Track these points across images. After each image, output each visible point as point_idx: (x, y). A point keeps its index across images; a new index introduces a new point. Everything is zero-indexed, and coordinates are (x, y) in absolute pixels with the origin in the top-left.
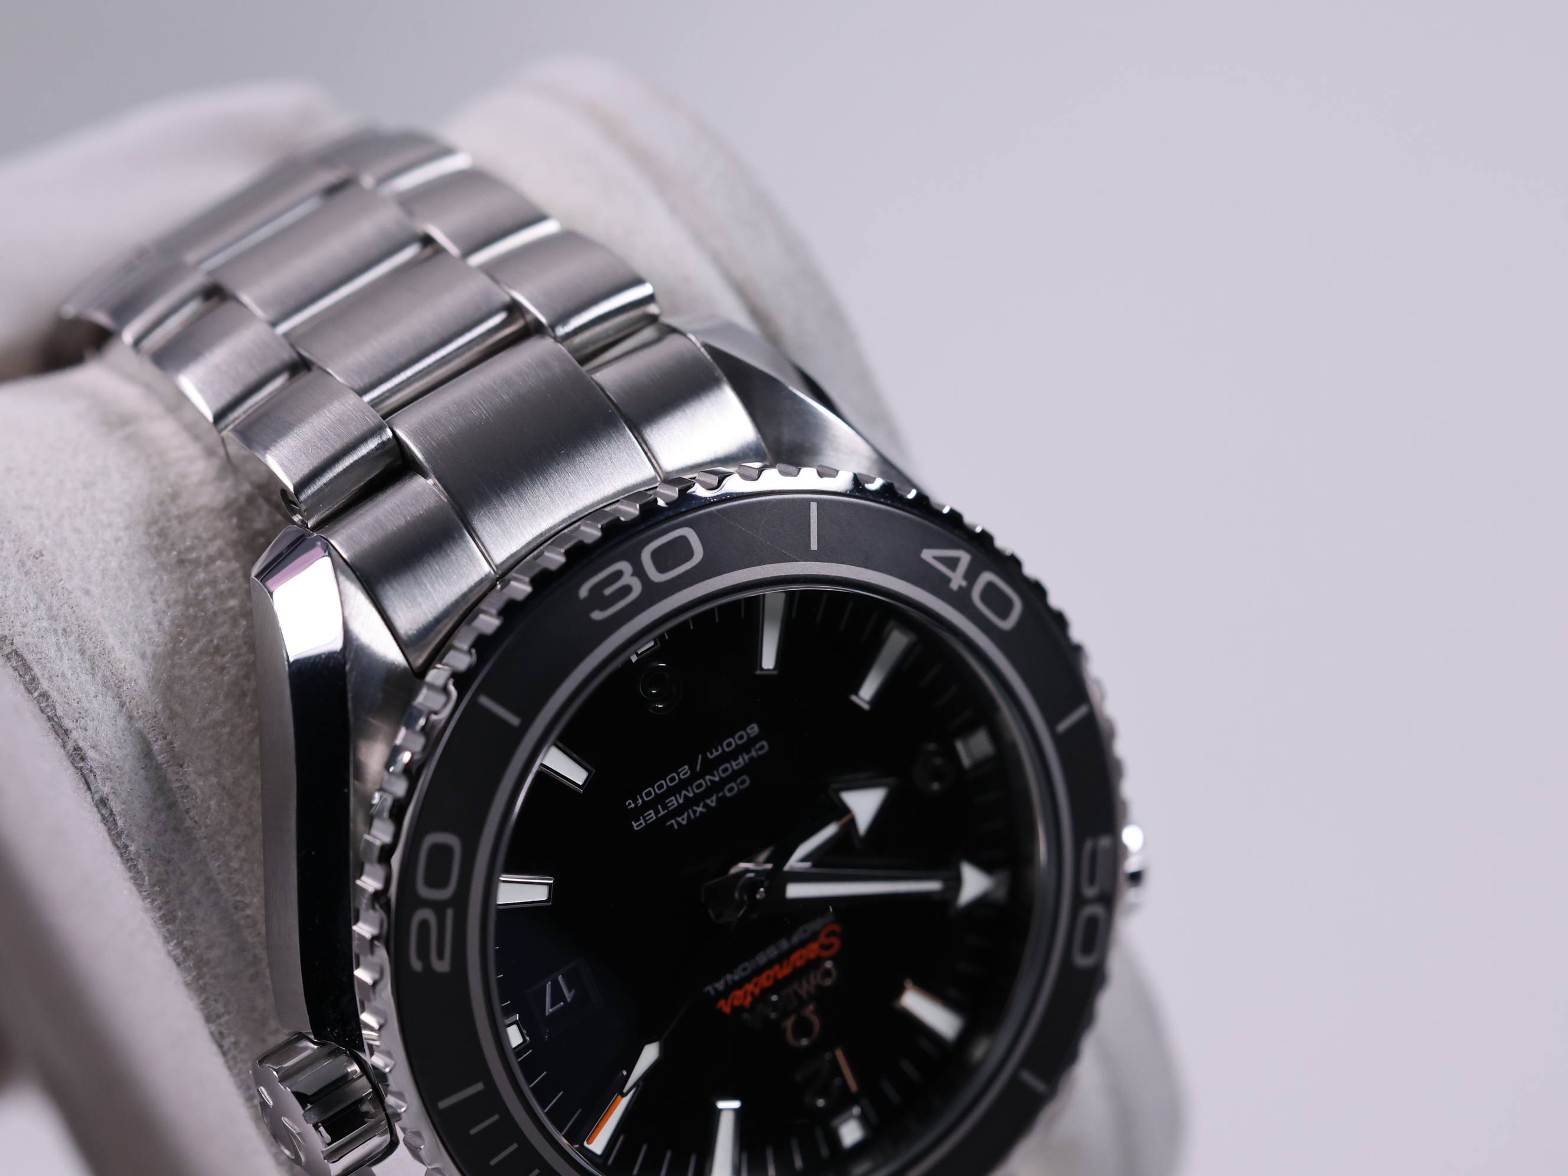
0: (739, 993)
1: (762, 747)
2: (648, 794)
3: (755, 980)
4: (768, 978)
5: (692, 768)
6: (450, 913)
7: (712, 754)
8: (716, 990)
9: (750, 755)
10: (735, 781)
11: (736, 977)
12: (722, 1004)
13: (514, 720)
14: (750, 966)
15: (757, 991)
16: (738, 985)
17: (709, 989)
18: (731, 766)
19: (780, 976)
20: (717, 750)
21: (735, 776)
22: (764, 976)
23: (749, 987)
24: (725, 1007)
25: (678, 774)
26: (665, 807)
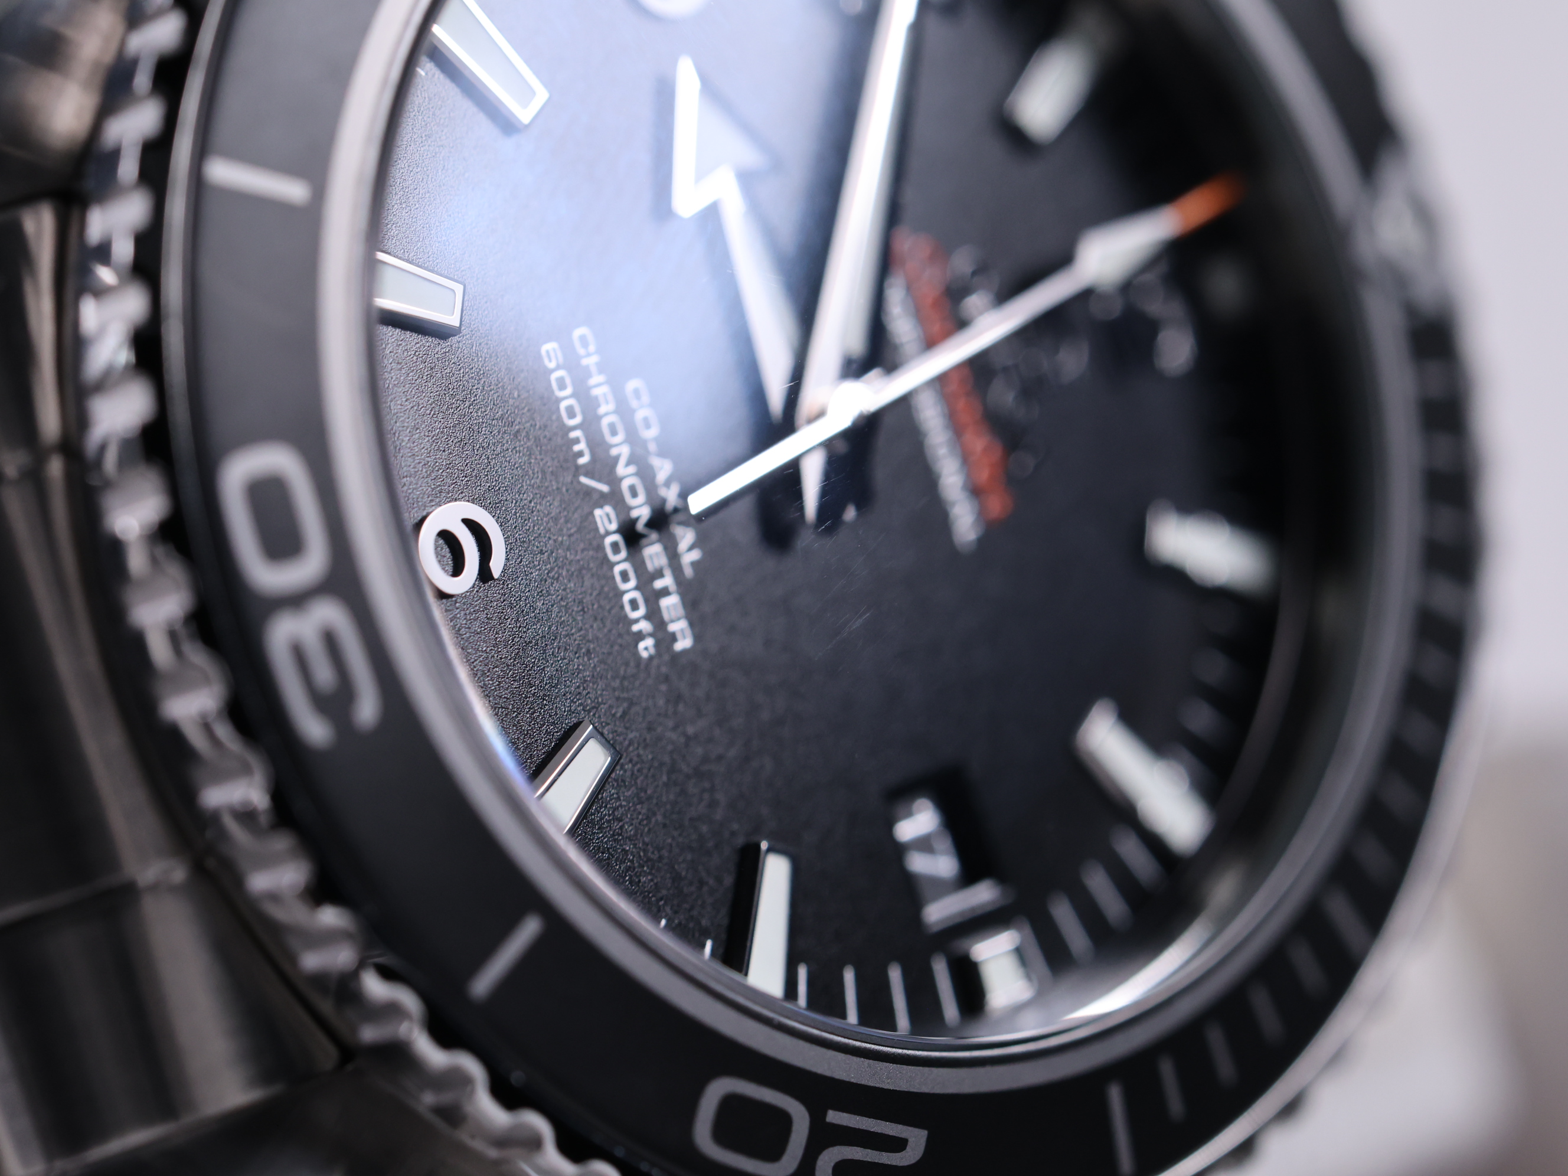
2: (634, 605)
5: (603, 499)
6: (834, 1117)
7: (580, 454)
9: (593, 369)
10: (633, 412)
13: (530, 929)
18: (606, 414)
20: (577, 441)
25: (608, 533)
26: (659, 574)
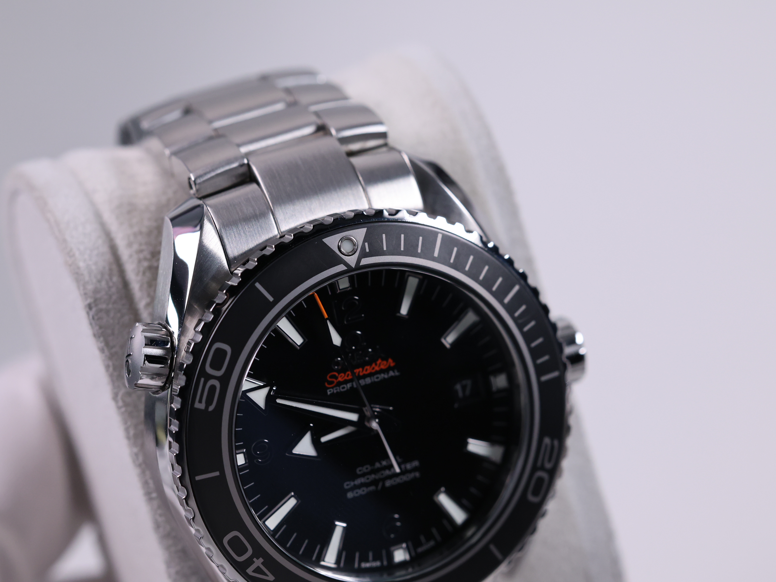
0: (382, 367)
1: (347, 485)
3: (373, 371)
4: (366, 370)
5: (384, 485)
7: (373, 489)
8: (394, 372)
9: (354, 483)
10: (364, 472)
11: (382, 375)
12: (392, 364)
14: (375, 379)
15: (374, 365)
16: (382, 371)
17: (397, 374)
18: (364, 480)
19: (361, 369)
20: (370, 490)
21: (363, 475)
22: (368, 372)
23: (377, 368)
24: (391, 363)
25: (391, 483)
